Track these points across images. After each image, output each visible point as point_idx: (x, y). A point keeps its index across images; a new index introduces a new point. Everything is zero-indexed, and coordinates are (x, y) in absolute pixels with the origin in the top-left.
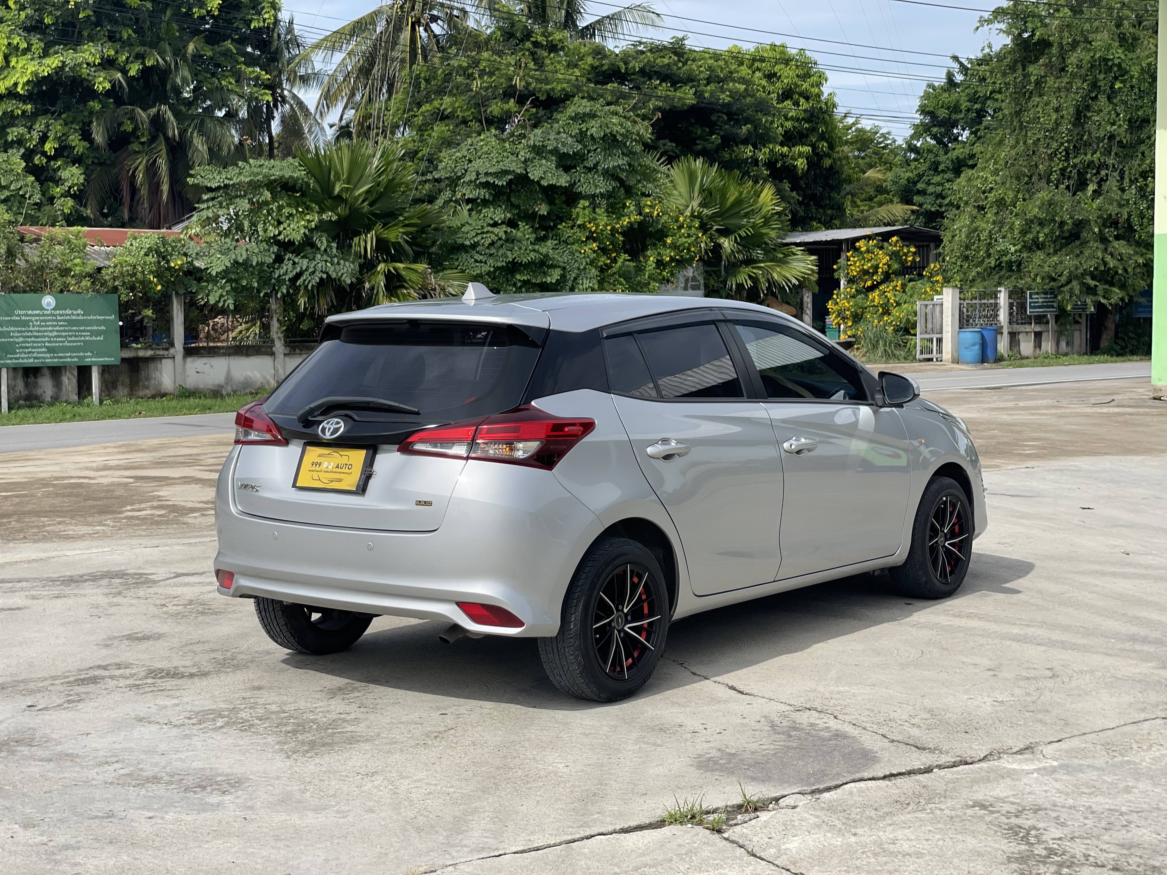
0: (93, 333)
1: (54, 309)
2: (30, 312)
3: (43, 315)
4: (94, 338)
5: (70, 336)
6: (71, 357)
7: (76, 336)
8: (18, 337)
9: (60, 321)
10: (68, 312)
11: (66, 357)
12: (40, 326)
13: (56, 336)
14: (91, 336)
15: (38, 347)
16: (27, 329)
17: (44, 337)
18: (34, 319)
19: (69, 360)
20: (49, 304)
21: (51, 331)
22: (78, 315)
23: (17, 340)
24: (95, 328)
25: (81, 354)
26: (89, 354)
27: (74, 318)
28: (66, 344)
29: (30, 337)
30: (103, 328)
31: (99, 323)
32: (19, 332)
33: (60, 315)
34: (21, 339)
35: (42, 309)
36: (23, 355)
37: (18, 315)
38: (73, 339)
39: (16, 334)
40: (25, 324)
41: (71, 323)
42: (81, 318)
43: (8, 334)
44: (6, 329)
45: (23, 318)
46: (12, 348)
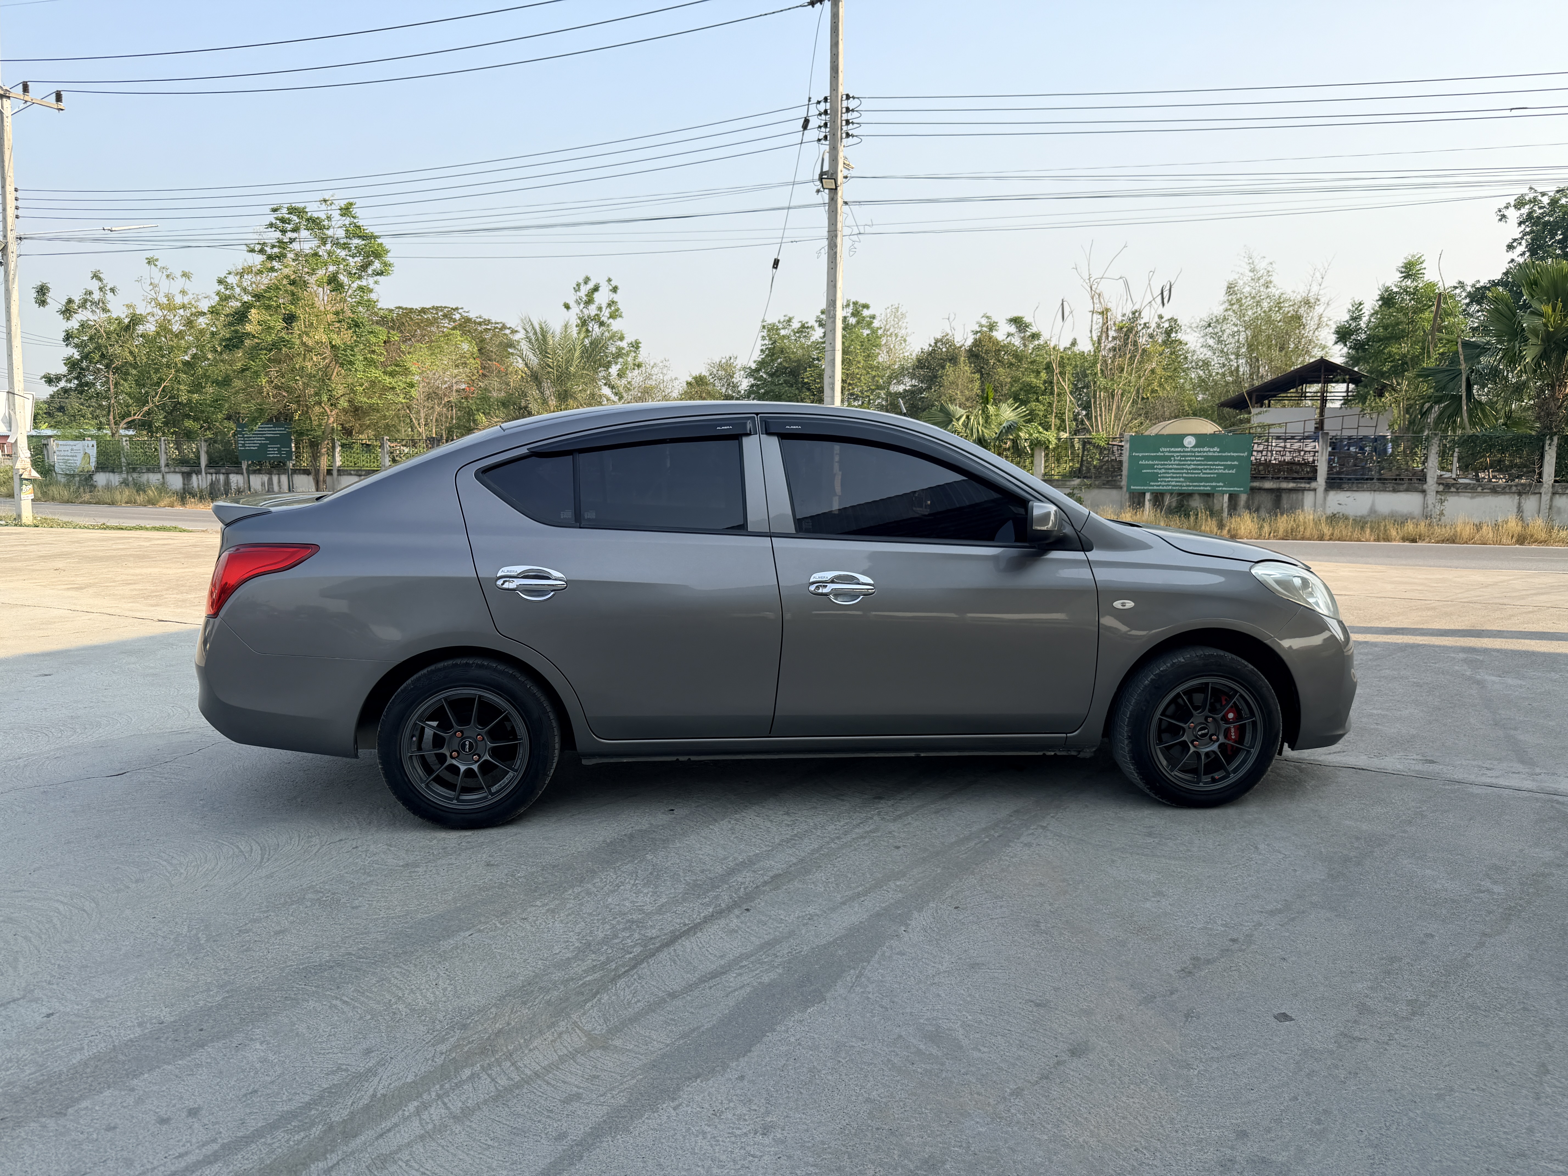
0: (1227, 467)
1: (1194, 447)
2: (1172, 449)
3: (1184, 452)
4: (1227, 471)
5: (1206, 469)
6: (1204, 486)
7: (1211, 469)
8: (1160, 469)
9: (1198, 456)
10: (1206, 449)
11: (1200, 486)
12: (1180, 460)
13: (1193, 469)
14: (1224, 469)
15: (1176, 477)
16: (1169, 462)
17: (1183, 469)
18: (1175, 455)
19: (1202, 488)
20: (1190, 443)
21: (1189, 465)
22: (1214, 452)
23: (1159, 471)
24: (1229, 463)
25: (1214, 484)
26: (1221, 484)
27: (1210, 454)
28: (1201, 475)
29: (1171, 469)
30: (1236, 463)
31: (1232, 459)
32: (1162, 465)
33: (1198, 452)
34: (1163, 471)
36: (1163, 483)
37: (1163, 452)
38: (1208, 471)
39: (1159, 467)
40: (1168, 458)
41: (1208, 458)
42: (1216, 454)
43: (1152, 467)
44: (1151, 462)
45: (1167, 454)
46: (1155, 477)
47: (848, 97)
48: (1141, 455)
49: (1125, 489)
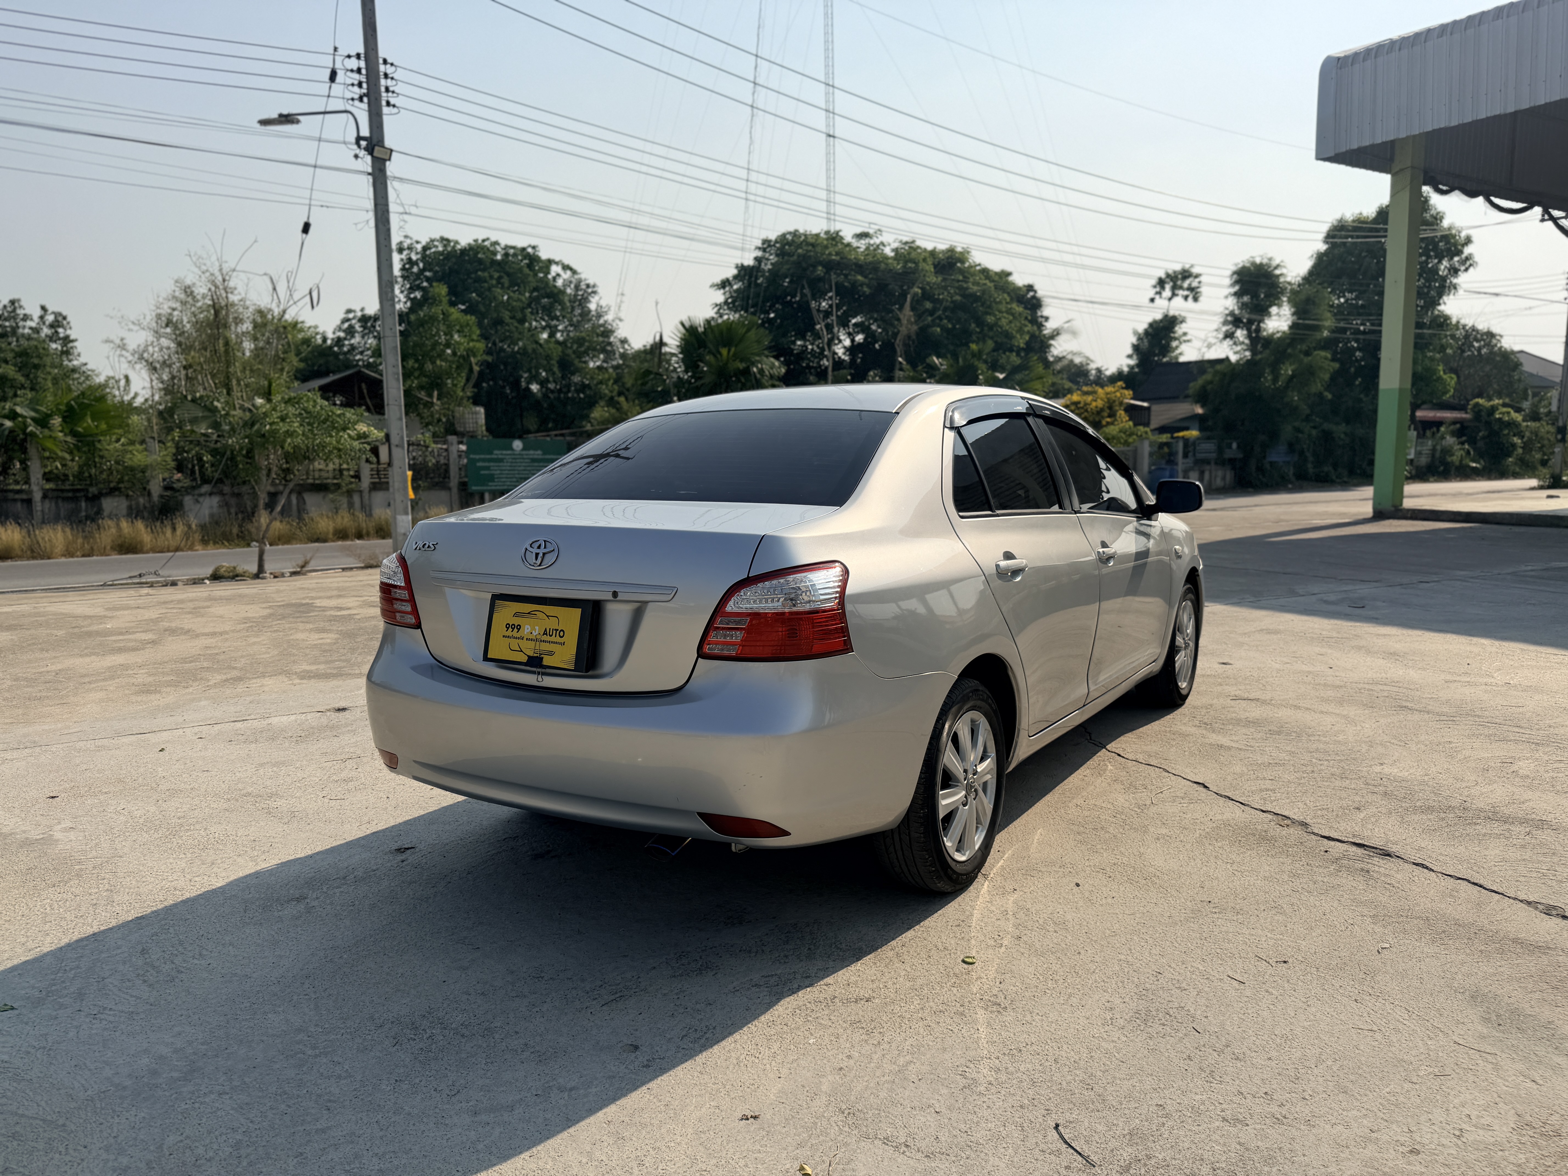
1: (521, 450)
2: (504, 452)
3: (513, 454)
8: (495, 470)
9: (525, 458)
10: (532, 452)
12: (511, 462)
15: (510, 478)
16: (501, 464)
17: (514, 470)
18: (506, 457)
20: (518, 446)
21: (519, 466)
22: (538, 454)
23: (494, 472)
27: (535, 456)
29: (504, 470)
32: (496, 466)
33: (525, 454)
34: (498, 472)
35: (512, 449)
36: (499, 484)
37: (496, 454)
40: (501, 460)
41: (534, 460)
42: (540, 457)
43: (488, 468)
44: (487, 464)
45: (500, 456)
46: (491, 478)
47: (385, 62)
48: (477, 457)
49: (455, 490)
